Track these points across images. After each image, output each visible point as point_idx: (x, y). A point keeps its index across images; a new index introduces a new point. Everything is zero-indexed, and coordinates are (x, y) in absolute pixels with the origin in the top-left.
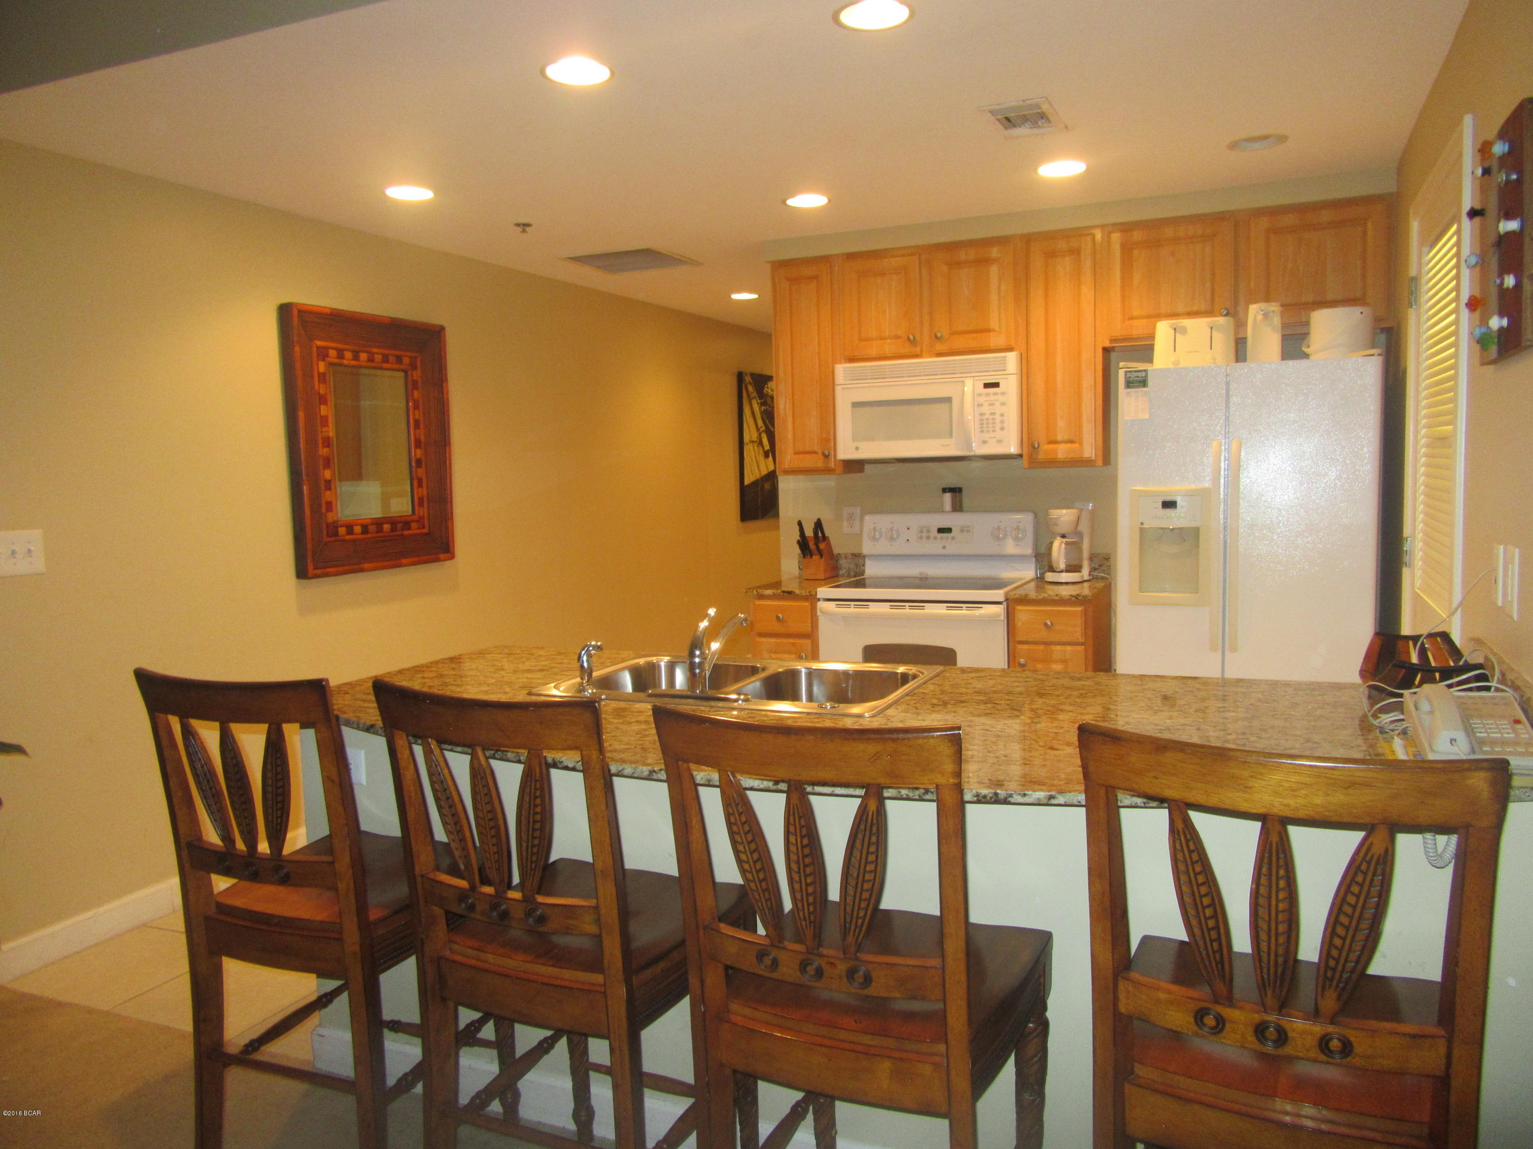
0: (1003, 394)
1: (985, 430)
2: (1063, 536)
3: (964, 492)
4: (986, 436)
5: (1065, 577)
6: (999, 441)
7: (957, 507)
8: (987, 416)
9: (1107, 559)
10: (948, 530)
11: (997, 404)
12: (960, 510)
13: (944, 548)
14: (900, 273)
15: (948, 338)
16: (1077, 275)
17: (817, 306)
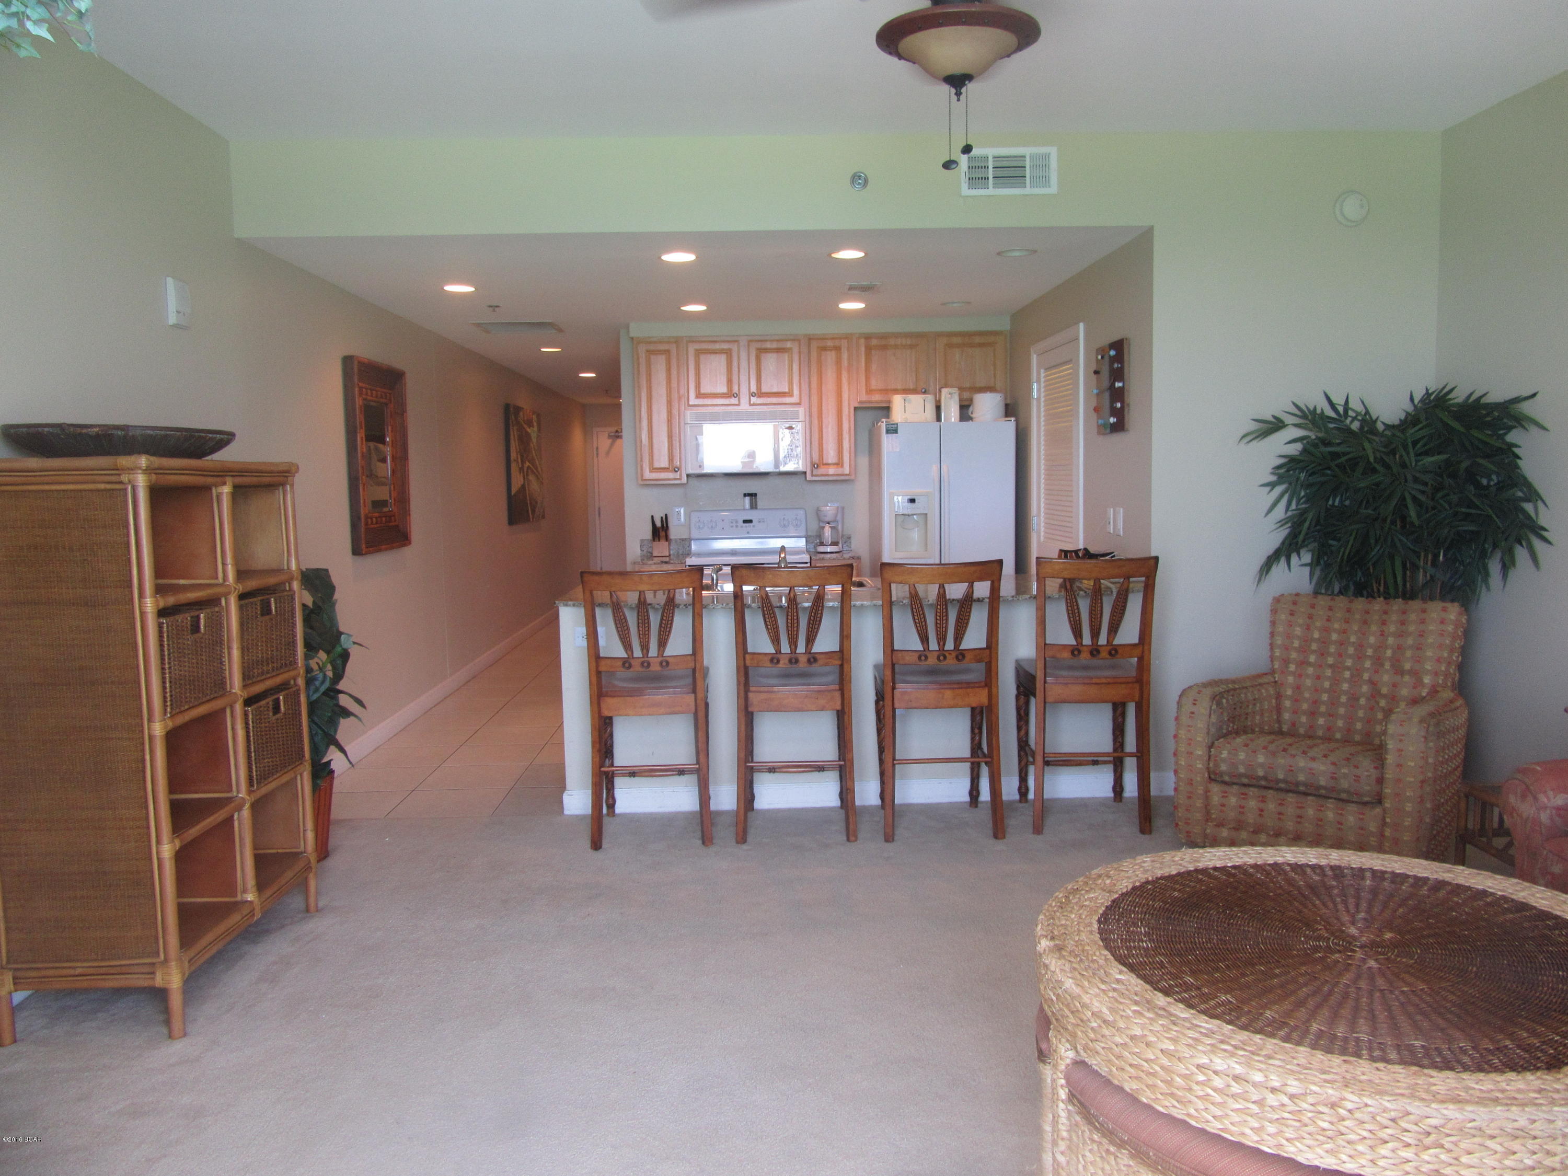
0: (797, 433)
2: (829, 523)
3: (758, 496)
4: (786, 460)
5: (829, 549)
7: (753, 506)
9: (849, 538)
10: (750, 521)
12: (756, 508)
13: (748, 533)
14: (726, 353)
15: (759, 397)
16: (838, 362)
17: (669, 370)
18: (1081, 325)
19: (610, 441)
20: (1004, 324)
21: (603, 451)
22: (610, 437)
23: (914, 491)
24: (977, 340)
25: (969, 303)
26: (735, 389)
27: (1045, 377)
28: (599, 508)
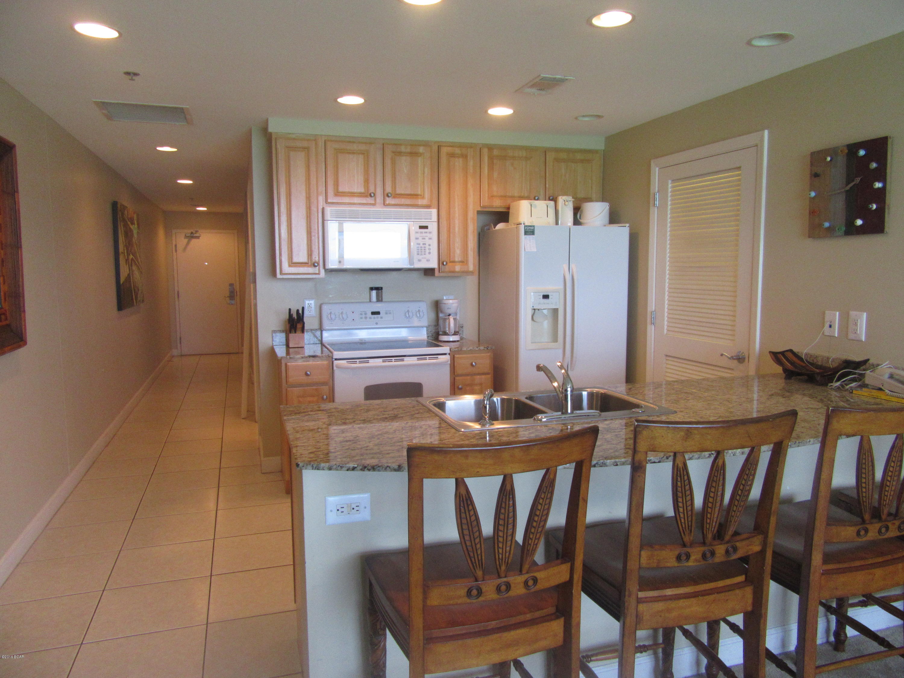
0: (430, 233)
1: (420, 253)
2: (451, 315)
3: (384, 290)
4: (420, 257)
5: (452, 338)
6: (428, 260)
7: (379, 299)
8: (421, 245)
10: (378, 313)
11: (427, 238)
12: (382, 301)
13: (377, 324)
14: (363, 154)
15: (394, 197)
16: (465, 169)
17: (308, 167)
18: (766, 132)
19: (186, 240)
20: (598, 144)
21: (180, 247)
22: (186, 237)
23: (547, 288)
24: (579, 156)
25: (599, 117)
26: (372, 190)
27: (672, 187)
28: (178, 292)
